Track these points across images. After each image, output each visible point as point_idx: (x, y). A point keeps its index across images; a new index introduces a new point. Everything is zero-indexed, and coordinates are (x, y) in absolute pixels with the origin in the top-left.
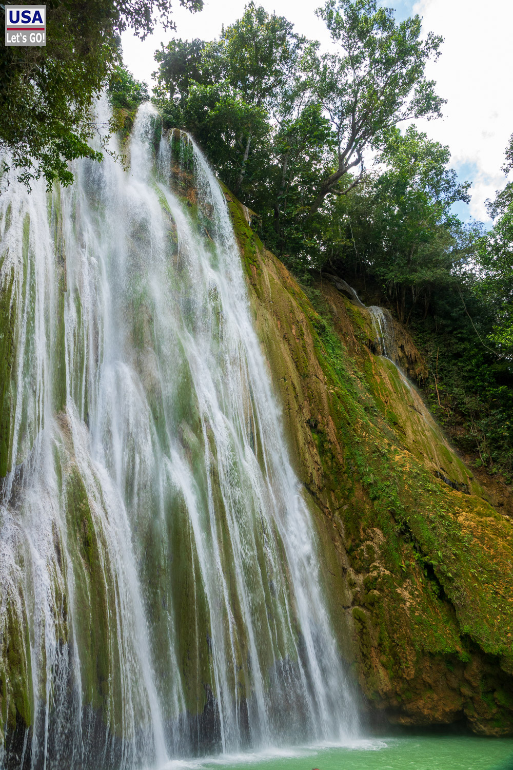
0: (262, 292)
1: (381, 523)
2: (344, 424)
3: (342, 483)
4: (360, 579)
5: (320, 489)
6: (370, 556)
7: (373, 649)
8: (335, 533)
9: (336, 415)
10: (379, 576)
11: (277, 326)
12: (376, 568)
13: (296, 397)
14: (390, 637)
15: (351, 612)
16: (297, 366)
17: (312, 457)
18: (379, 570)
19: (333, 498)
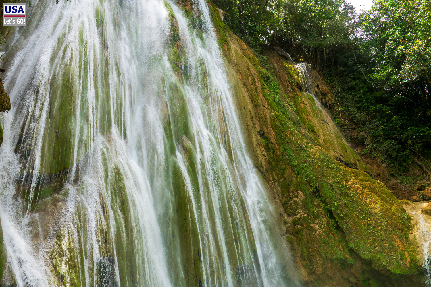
0: (231, 59)
1: (302, 187)
2: (280, 133)
3: (280, 166)
4: (290, 219)
5: (267, 170)
6: (296, 206)
7: (297, 257)
8: (276, 194)
9: (275, 127)
10: (301, 217)
11: (240, 78)
12: (299, 213)
13: (252, 118)
14: (307, 251)
15: (285, 238)
16: (252, 101)
17: (262, 152)
18: (301, 214)
19: (274, 175)
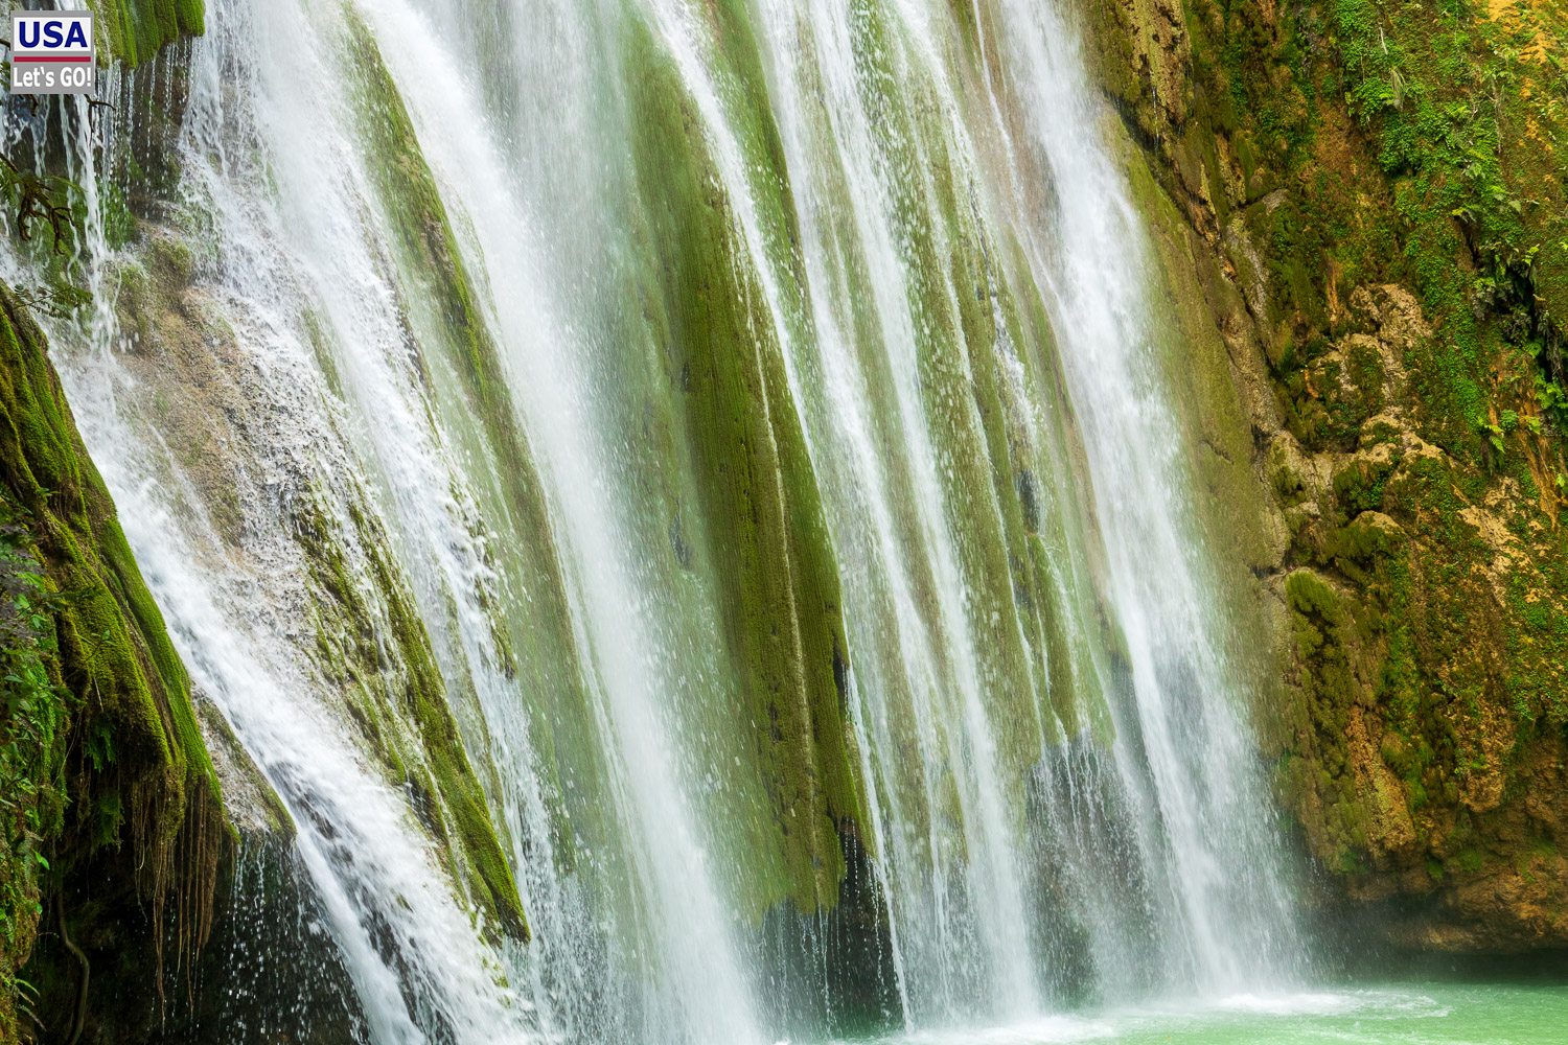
1: (1420, 265)
3: (1267, 105)
4: (1322, 472)
5: (1177, 125)
6: (1364, 389)
7: (1355, 712)
8: (1229, 300)
10: (1397, 463)
12: (1384, 432)
14: (1423, 674)
15: (1281, 587)
18: (1399, 442)
19: (1224, 163)
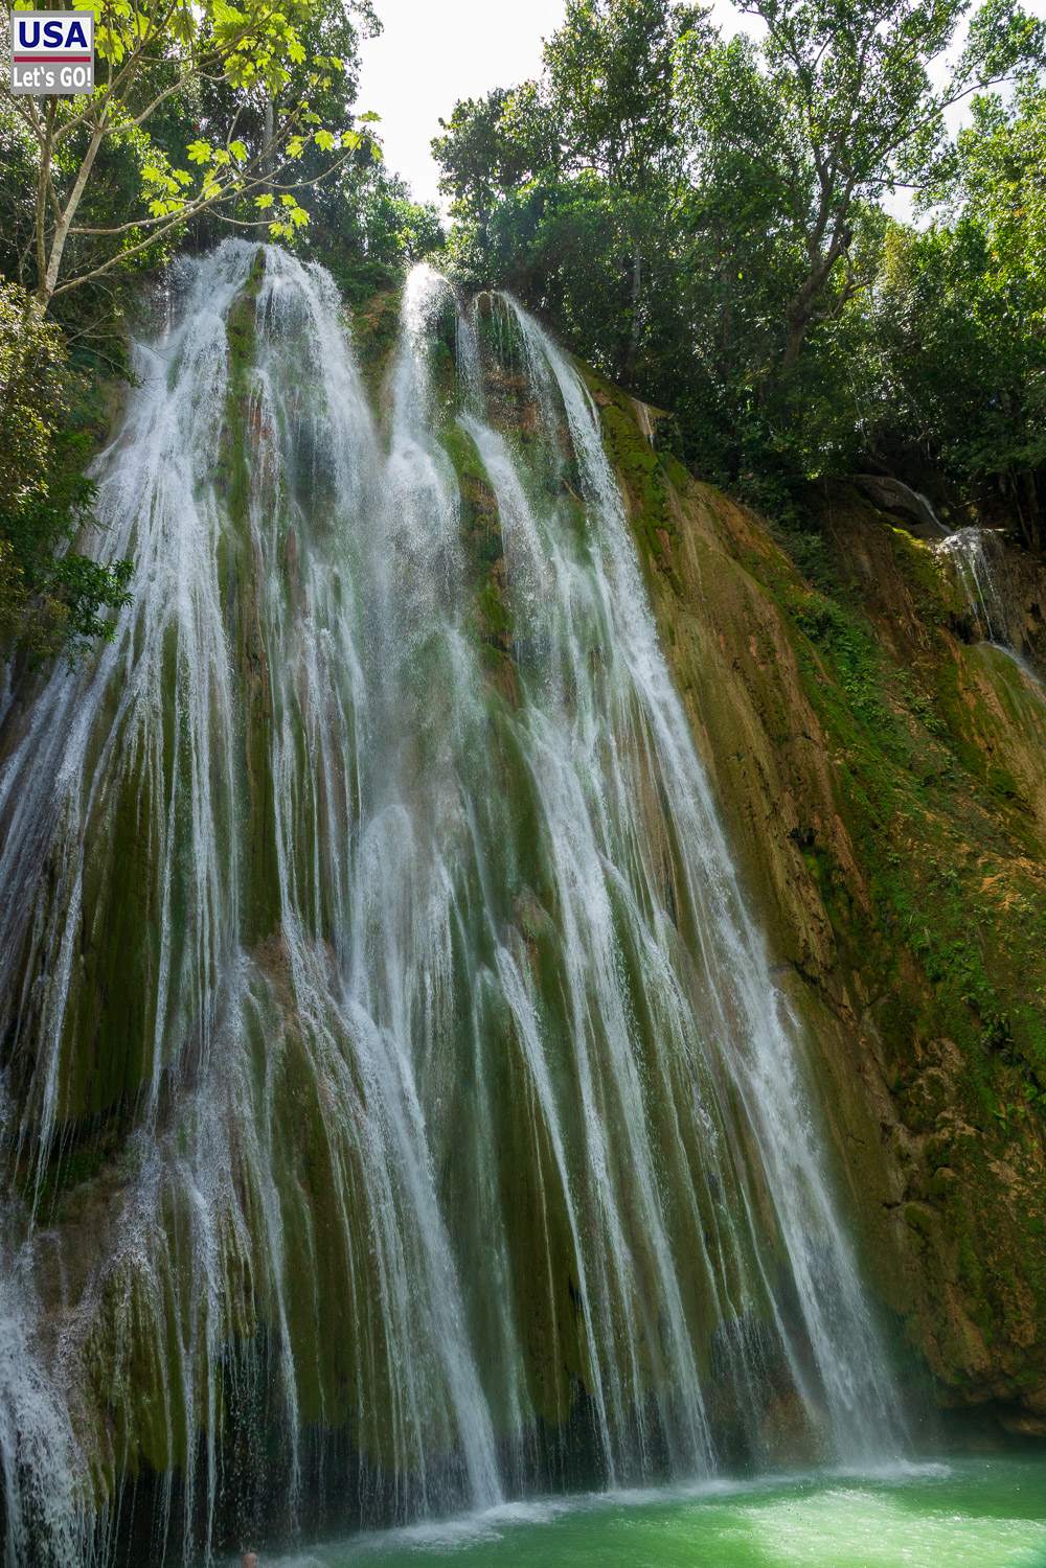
0: (684, 580)
1: (954, 1028)
2: (868, 828)
3: (874, 952)
5: (829, 971)
6: (937, 1098)
7: (948, 1286)
8: (864, 1055)
9: (849, 811)
10: (953, 1139)
11: (718, 645)
12: (946, 1121)
13: (766, 788)
14: (981, 1262)
16: (764, 723)
17: (806, 909)
18: (954, 1126)
19: (858, 985)
